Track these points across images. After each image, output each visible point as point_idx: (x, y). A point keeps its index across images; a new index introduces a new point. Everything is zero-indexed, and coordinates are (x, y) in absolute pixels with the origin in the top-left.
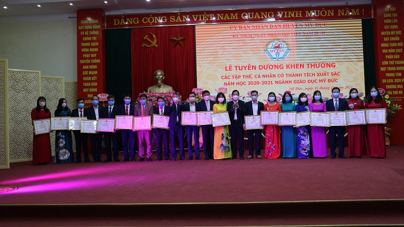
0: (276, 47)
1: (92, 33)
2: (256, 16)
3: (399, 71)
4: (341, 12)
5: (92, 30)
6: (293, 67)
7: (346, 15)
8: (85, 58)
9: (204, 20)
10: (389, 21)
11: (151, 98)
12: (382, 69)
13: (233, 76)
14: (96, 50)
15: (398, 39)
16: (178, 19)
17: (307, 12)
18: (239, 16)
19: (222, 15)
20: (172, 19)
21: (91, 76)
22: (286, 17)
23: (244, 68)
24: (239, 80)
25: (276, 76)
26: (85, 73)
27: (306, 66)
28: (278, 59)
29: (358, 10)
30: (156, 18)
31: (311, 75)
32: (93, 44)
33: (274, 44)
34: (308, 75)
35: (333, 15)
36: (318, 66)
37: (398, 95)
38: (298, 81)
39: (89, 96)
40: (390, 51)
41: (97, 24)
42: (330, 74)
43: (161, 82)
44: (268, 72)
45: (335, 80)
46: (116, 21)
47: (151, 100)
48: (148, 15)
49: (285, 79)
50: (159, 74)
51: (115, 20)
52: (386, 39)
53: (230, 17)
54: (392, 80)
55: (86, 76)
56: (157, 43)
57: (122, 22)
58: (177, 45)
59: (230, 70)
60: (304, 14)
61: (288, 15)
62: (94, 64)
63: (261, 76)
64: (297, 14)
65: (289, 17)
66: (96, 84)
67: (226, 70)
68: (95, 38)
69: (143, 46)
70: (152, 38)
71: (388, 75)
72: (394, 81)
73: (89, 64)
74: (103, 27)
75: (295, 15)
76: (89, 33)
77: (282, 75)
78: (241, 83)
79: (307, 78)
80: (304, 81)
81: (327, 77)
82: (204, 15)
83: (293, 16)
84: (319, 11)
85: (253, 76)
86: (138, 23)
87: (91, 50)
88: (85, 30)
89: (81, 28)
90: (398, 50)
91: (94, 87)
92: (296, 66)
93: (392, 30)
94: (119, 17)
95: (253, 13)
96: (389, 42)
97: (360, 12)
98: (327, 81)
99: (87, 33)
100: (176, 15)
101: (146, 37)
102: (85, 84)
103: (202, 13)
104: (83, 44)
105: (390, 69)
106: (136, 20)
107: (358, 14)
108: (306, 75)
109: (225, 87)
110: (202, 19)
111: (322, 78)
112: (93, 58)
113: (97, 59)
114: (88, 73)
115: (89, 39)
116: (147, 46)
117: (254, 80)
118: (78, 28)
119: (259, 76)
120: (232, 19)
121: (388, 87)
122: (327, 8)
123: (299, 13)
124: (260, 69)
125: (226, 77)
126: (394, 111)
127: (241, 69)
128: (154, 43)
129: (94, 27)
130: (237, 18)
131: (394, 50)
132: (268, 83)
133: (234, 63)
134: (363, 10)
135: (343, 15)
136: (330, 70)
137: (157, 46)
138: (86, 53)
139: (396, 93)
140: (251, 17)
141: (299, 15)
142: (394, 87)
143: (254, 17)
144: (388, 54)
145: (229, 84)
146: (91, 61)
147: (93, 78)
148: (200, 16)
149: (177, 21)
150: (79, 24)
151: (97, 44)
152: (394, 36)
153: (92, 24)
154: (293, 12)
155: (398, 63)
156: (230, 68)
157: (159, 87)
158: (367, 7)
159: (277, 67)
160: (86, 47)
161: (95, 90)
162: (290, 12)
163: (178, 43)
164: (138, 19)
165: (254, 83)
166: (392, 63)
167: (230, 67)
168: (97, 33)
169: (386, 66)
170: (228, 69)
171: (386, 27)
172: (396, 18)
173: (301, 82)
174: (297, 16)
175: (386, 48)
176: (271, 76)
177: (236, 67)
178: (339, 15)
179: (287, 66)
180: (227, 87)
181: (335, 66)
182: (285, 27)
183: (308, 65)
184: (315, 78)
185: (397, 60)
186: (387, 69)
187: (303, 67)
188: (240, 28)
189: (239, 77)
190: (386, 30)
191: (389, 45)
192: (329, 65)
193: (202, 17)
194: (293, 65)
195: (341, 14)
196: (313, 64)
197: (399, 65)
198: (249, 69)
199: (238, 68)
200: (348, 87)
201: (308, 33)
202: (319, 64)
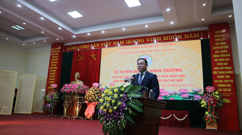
2: (134, 41)
3: (228, 74)
6: (154, 71)
7: (190, 37)
8: (52, 67)
10: (219, 40)
12: (214, 73)
13: (119, 77)
14: (56, 62)
15: (226, 51)
16: (94, 46)
17: (164, 37)
18: (125, 42)
19: (116, 42)
22: (151, 41)
23: (125, 72)
24: (121, 79)
27: (162, 71)
29: (198, 34)
30: (84, 46)
32: (56, 60)
33: (143, 57)
34: (164, 76)
35: (181, 38)
36: (170, 71)
37: (228, 92)
40: (220, 60)
42: (178, 76)
45: (182, 80)
48: (81, 44)
51: (67, 48)
52: (216, 52)
53: (120, 43)
54: (222, 81)
55: (51, 75)
56: (83, 58)
57: (70, 49)
60: (162, 38)
62: (55, 69)
64: (158, 39)
65: (153, 41)
66: (54, 79)
67: (115, 73)
68: (57, 57)
69: (77, 60)
70: (82, 56)
71: (219, 77)
72: (224, 81)
78: (123, 81)
80: (161, 81)
81: (176, 78)
82: (106, 43)
84: (172, 36)
87: (54, 62)
90: (226, 60)
91: (53, 81)
93: (221, 45)
94: (69, 46)
95: (132, 40)
96: (219, 54)
97: (200, 35)
98: (176, 81)
99: (54, 54)
100: (93, 43)
102: (50, 79)
104: (52, 60)
105: (220, 72)
107: (198, 36)
108: (162, 76)
109: (114, 83)
111: (172, 78)
112: (55, 66)
114: (52, 73)
115: (54, 57)
116: (79, 60)
118: (51, 52)
121: (219, 85)
122: (177, 34)
124: (134, 72)
125: (115, 77)
126: (222, 104)
127: (123, 72)
128: (82, 59)
130: (123, 43)
131: (223, 60)
133: (120, 69)
134: (202, 34)
135: (188, 37)
136: (178, 73)
137: (83, 60)
138: (52, 64)
139: (225, 90)
140: (131, 42)
141: (159, 39)
142: (224, 86)
143: (133, 42)
144: (219, 62)
145: (116, 81)
147: (54, 76)
150: (52, 50)
152: (223, 49)
153: (59, 50)
154: (156, 38)
155: (226, 68)
156: (117, 72)
157: (76, 81)
158: (205, 32)
162: (153, 38)
163: (93, 58)
164: (77, 46)
166: (222, 68)
168: (57, 54)
169: (217, 70)
171: (217, 44)
172: (224, 37)
175: (217, 58)
177: (121, 71)
178: (185, 38)
181: (182, 70)
182: (150, 47)
183: (164, 70)
184: (169, 78)
185: (226, 66)
186: (218, 72)
187: (160, 71)
188: (125, 49)
189: (122, 77)
190: (216, 46)
191: (219, 56)
192: (178, 70)
193: (106, 44)
194: (154, 70)
195: (186, 37)
196: (167, 70)
197: (228, 70)
198: (127, 73)
199: (121, 72)
200: (191, 85)
201: (165, 50)
202: (171, 69)
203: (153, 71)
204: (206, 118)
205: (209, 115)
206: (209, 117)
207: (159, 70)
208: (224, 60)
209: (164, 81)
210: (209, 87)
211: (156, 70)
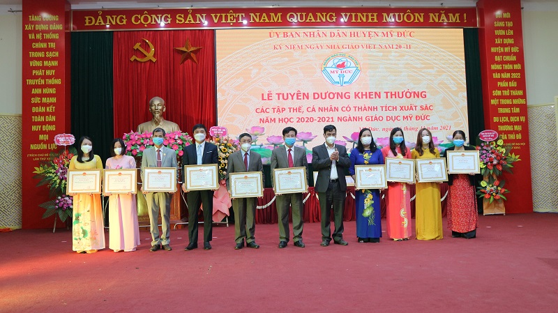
0: (339, 66)
1: (47, 36)
2: (309, 18)
3: (517, 106)
4: (433, 17)
5: (48, 32)
6: (364, 97)
7: (441, 21)
8: (36, 77)
9: (229, 21)
10: (502, 32)
11: (142, 141)
12: (493, 102)
13: (274, 109)
14: (55, 63)
15: (514, 58)
16: (188, 19)
17: (385, 15)
18: (284, 17)
19: (258, 14)
20: (180, 19)
21: (46, 105)
22: (354, 21)
23: (290, 97)
24: (282, 115)
25: (340, 109)
26: (36, 100)
27: (383, 95)
28: (342, 84)
29: (457, 15)
30: (154, 16)
31: (390, 108)
32: (50, 55)
33: (336, 61)
34: (387, 108)
35: (422, 20)
36: (401, 96)
37: (516, 141)
38: (372, 117)
39: (41, 137)
40: (503, 76)
41: (57, 23)
42: (418, 108)
43: (161, 116)
44: (327, 103)
45: (426, 117)
46: (90, 19)
47: (142, 143)
48: (141, 12)
49: (353, 114)
50: (158, 103)
51: (87, 18)
52: (497, 58)
53: (269, 19)
54: (507, 119)
55: (36, 105)
56: (154, 56)
57: (98, 21)
58: (186, 59)
59: (269, 99)
60: (380, 17)
61: (356, 19)
62: (51, 86)
63: (317, 109)
64: (370, 18)
65: (359, 21)
66: (54, 118)
67: (263, 99)
68: (52, 45)
69: (132, 59)
70: (147, 47)
71: (501, 110)
72: (509, 119)
73: (42, 87)
74: (66, 27)
75: (367, 18)
76: (43, 36)
77: (348, 109)
78: (286, 120)
79: (385, 114)
81: (414, 113)
82: (229, 15)
83: (364, 20)
84: (402, 14)
85: (304, 109)
86: (125, 23)
87: (46, 63)
88: (36, 32)
89: (28, 27)
90: (515, 75)
91: (50, 123)
92: (369, 95)
93: (506, 45)
94: (94, 13)
95: (304, 14)
96: (502, 62)
97: (461, 18)
98: (414, 118)
99: (39, 36)
100: (185, 12)
101: (137, 46)
102: (36, 119)
103: (226, 11)
104: (33, 54)
105: (503, 102)
106: (122, 18)
107: (458, 21)
108: (384, 108)
109: (262, 125)
110: (226, 19)
111: (406, 113)
112: (50, 77)
113: (56, 78)
114: (41, 100)
115: (43, 45)
116: (138, 59)
117: (306, 115)
118: (24, 27)
119: (314, 110)
120: (272, 21)
121: (501, 128)
122: (414, 10)
123: (372, 16)
124: (314, 98)
125: (263, 111)
126: (512, 164)
127: (285, 97)
128: (150, 55)
129: (53, 27)
130: (280, 21)
131: (508, 75)
132: (327, 119)
133: (275, 88)
134: (465, 15)
135: (437, 20)
136: (419, 102)
137: (154, 60)
138: (37, 68)
139: (512, 137)
140: (301, 18)
141: (373, 19)
142: (509, 128)
143: (306, 19)
144: (501, 80)
145: (267, 121)
146: (45, 81)
147: (49, 109)
148: (224, 15)
149: (187, 22)
150: (26, 21)
151: (57, 54)
152: (509, 54)
153: (49, 23)
155: (514, 93)
156: (269, 97)
157: (157, 123)
158: (470, 12)
159: (340, 95)
160: (38, 59)
161: (53, 128)
162: (359, 14)
163: (188, 56)
164: (124, 17)
165: (306, 120)
166: (506, 93)
167: (269, 95)
168: (56, 36)
169: (498, 97)
170: (266, 97)
171: (498, 41)
172: (511, 28)
173: (376, 119)
174: (370, 21)
175: (498, 71)
176: (331, 109)
177: (279, 94)
178: (431, 21)
179: (356, 95)
180: (265, 125)
181: (425, 95)
182: (353, 35)
183: (387, 93)
184: (398, 113)
185: (513, 88)
186: (499, 101)
187: (380, 97)
188: (285, 35)
189: (284, 110)
190: (497, 46)
191: (502, 67)
192: (417, 95)
193: (226, 17)
194: (364, 93)
195: (433, 20)
196: (393, 93)
197: (517, 97)
198: (298, 99)
199: (281, 96)
200: (444, 128)
201: (387, 46)
202: (402, 93)
203: (362, 95)
204: (484, 193)
205: (488, 189)
206: (491, 191)
207: (376, 93)
208: (511, 76)
209: (389, 119)
210: (487, 132)
211: (370, 93)
